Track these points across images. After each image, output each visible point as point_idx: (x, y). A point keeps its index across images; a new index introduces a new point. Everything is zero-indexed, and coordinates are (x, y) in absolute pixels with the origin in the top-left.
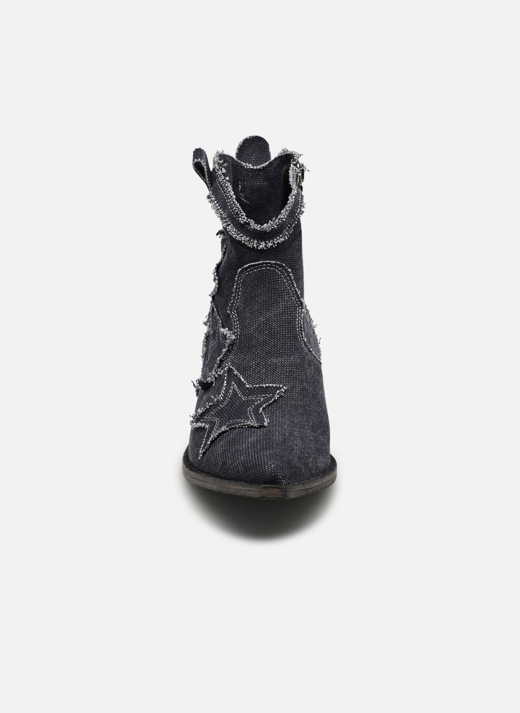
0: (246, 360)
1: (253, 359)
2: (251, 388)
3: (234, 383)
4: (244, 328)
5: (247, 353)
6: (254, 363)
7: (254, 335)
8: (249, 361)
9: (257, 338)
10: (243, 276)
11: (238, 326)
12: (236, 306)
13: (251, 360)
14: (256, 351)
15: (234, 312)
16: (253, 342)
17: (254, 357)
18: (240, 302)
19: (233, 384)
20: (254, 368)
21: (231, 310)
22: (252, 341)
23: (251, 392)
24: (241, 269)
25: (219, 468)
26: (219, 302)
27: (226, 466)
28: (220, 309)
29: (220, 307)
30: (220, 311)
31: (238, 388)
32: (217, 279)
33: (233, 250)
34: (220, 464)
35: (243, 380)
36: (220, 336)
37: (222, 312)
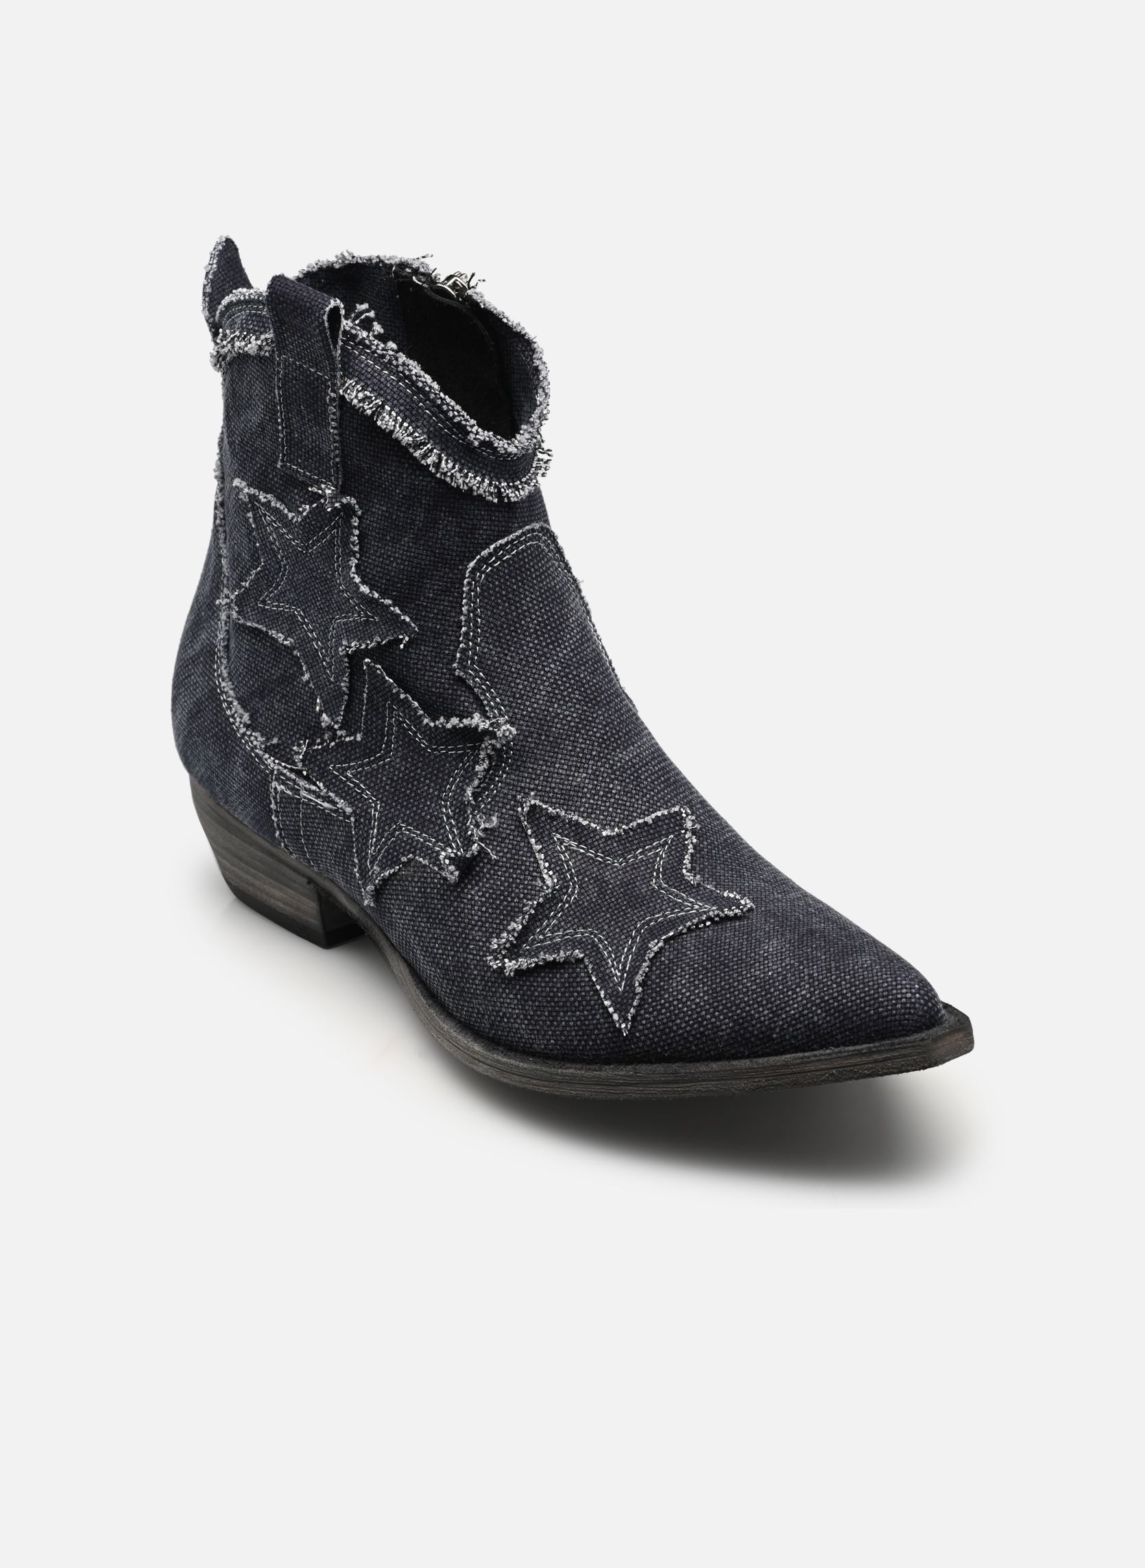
0: (558, 773)
1: (576, 766)
2: (619, 835)
3: (559, 836)
4: (519, 701)
5: (552, 757)
6: (585, 775)
7: (551, 709)
8: (569, 776)
9: (561, 716)
10: (480, 577)
11: (498, 699)
12: (474, 654)
13: (571, 771)
14: (576, 747)
15: (475, 670)
16: (556, 728)
17: (577, 762)
18: (487, 643)
19: (558, 839)
20: (590, 786)
21: (463, 667)
22: (552, 727)
23: (625, 843)
24: (475, 561)
25: (722, 1036)
26: (407, 658)
27: (753, 1026)
28: (413, 673)
29: (413, 669)
30: (417, 679)
31: (580, 843)
32: (390, 602)
33: (445, 516)
34: (724, 1027)
35: (585, 823)
36: (420, 739)
37: (426, 678)
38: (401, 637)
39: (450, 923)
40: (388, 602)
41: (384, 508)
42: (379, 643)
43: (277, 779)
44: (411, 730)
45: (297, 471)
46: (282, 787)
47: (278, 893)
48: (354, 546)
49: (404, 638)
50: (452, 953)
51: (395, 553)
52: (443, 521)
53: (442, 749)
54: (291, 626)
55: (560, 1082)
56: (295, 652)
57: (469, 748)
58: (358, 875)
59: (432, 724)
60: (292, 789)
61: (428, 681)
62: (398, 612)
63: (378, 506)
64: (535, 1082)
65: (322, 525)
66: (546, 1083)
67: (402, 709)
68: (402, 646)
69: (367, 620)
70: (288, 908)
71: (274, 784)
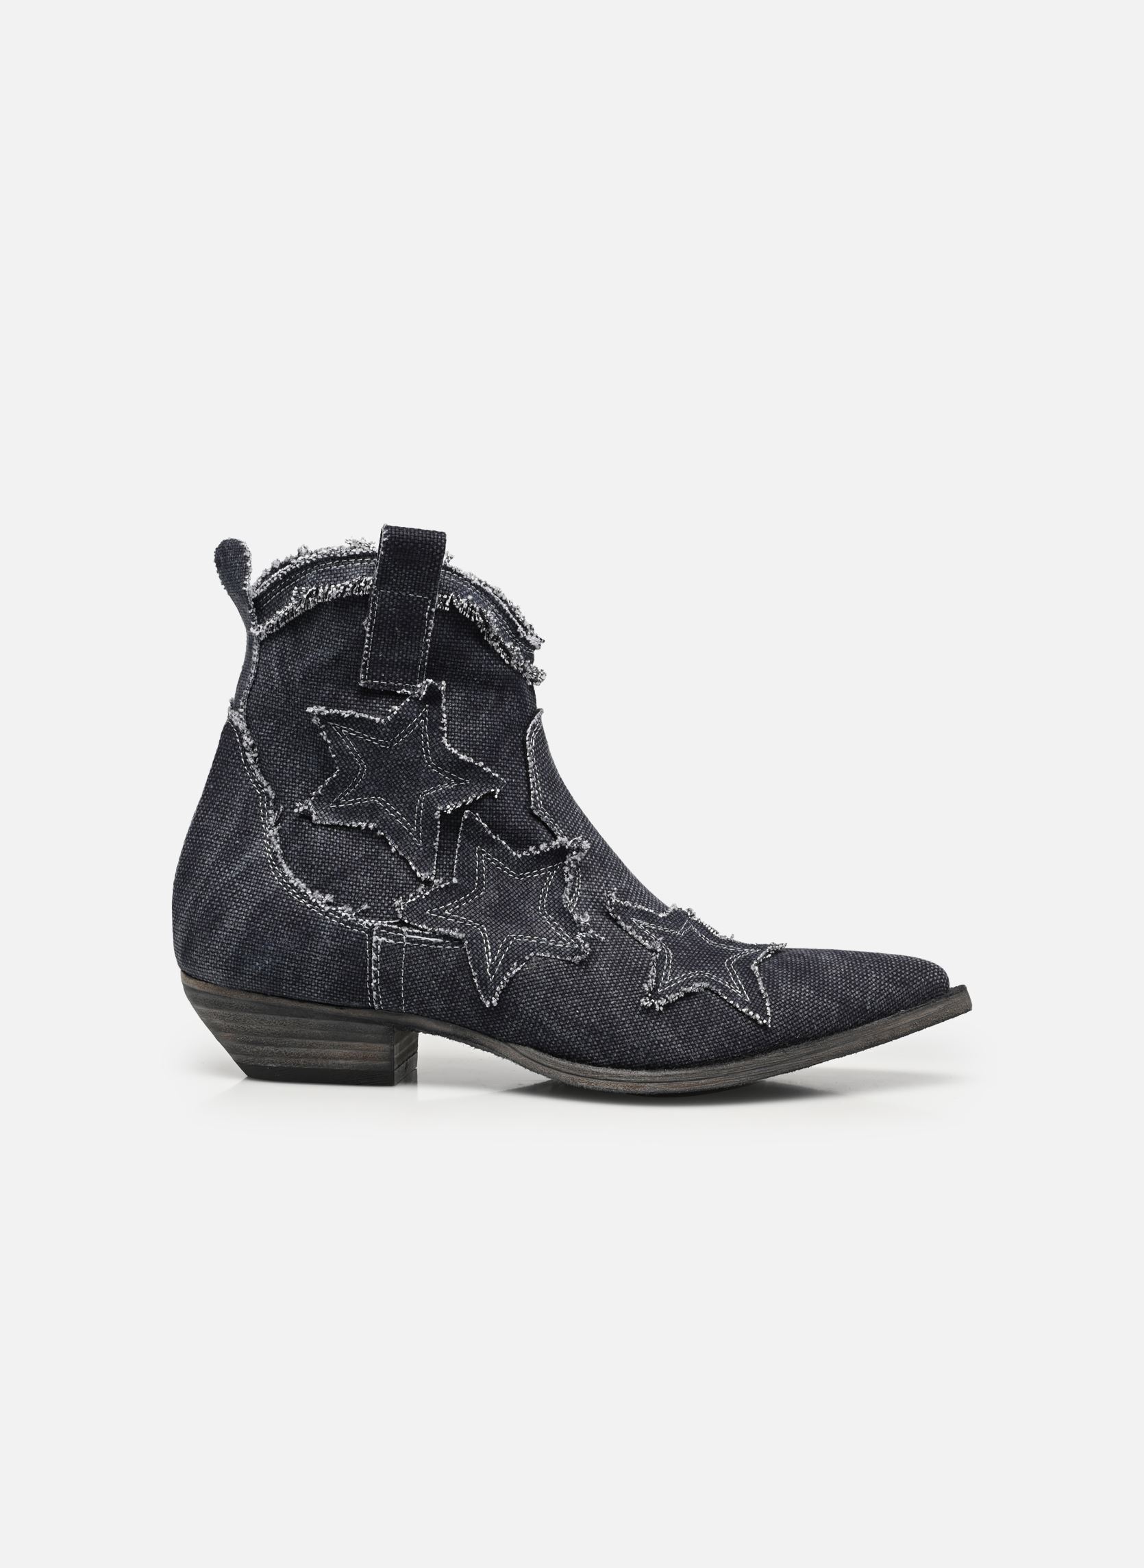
3: (635, 920)
10: (532, 741)
11: (561, 831)
12: (540, 799)
15: (543, 811)
19: (636, 922)
21: (537, 809)
23: (674, 922)
24: (530, 728)
25: (834, 1015)
26: (496, 807)
27: (852, 1003)
28: (503, 818)
29: (502, 814)
30: (506, 822)
31: (650, 923)
32: (482, 764)
33: (509, 694)
34: (834, 1008)
35: (647, 910)
36: (508, 871)
37: (513, 820)
38: (493, 790)
39: (586, 992)
40: (481, 764)
41: (464, 694)
42: (475, 799)
43: (378, 934)
44: (499, 865)
45: (380, 684)
46: (383, 939)
47: (339, 1052)
48: (443, 727)
49: (495, 791)
50: (596, 1012)
51: (476, 727)
52: (508, 698)
53: (528, 875)
54: (372, 812)
55: (727, 1075)
56: (379, 833)
57: (549, 870)
58: (477, 985)
59: (520, 856)
60: (394, 938)
61: (514, 822)
62: (490, 770)
63: (457, 694)
64: (703, 1081)
65: (411, 718)
66: (714, 1079)
67: (491, 849)
68: (496, 796)
69: (459, 785)
70: (351, 1062)
71: (375, 938)
